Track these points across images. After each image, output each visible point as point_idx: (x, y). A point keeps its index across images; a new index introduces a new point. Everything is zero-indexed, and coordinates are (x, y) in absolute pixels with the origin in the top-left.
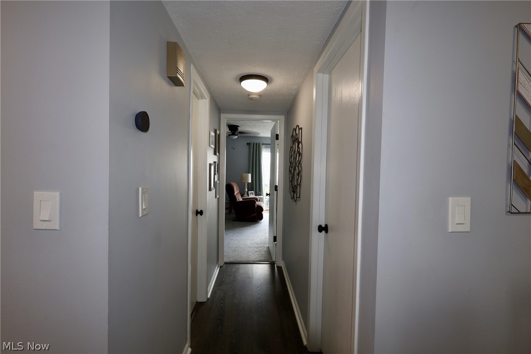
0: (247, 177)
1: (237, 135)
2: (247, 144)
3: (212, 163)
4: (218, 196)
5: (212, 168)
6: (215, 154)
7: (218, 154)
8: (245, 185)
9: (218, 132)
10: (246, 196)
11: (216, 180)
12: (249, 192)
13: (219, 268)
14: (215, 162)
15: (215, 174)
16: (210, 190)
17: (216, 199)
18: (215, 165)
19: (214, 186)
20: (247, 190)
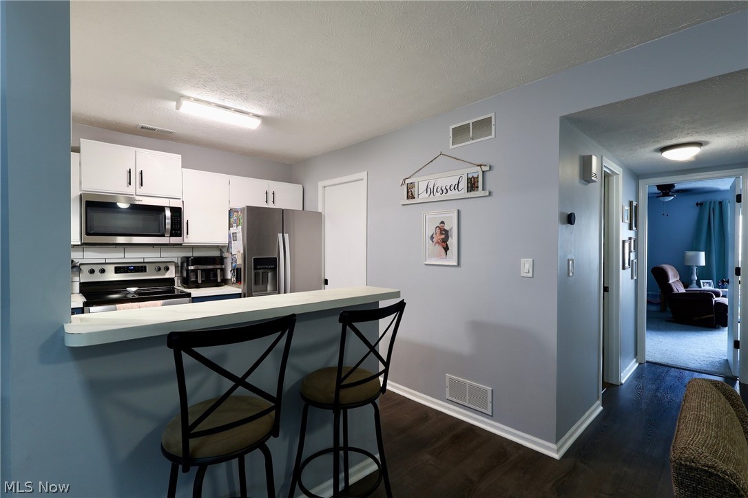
0: (697, 258)
1: (672, 196)
2: (697, 204)
3: (627, 239)
4: (635, 278)
5: (627, 245)
6: (631, 228)
7: (634, 228)
8: (692, 269)
9: (634, 204)
10: (694, 287)
11: (633, 257)
12: (701, 281)
13: (637, 364)
14: (630, 239)
15: (630, 252)
16: (624, 268)
17: (633, 280)
18: (630, 242)
19: (629, 265)
20: (696, 278)
